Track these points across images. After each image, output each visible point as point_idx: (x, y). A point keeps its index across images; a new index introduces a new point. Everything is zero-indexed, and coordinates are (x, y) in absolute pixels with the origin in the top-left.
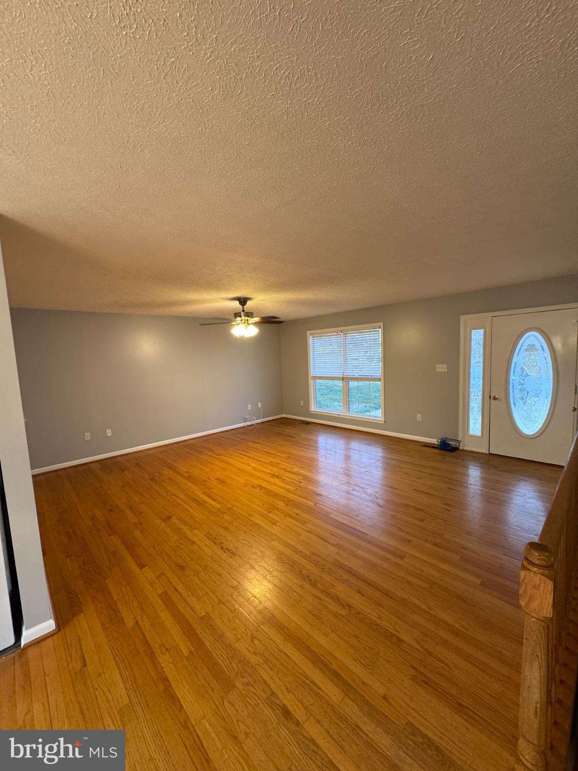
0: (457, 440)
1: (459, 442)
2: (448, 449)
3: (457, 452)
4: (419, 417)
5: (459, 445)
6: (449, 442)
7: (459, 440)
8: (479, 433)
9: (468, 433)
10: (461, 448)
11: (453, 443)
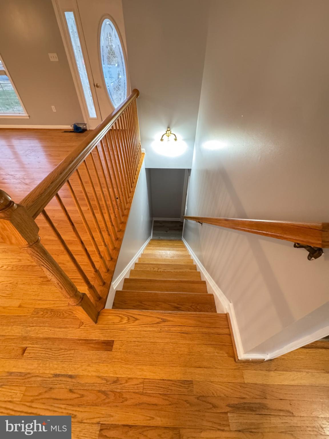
0: (84, 124)
1: (85, 124)
2: (79, 131)
3: (86, 132)
4: (54, 108)
5: (86, 127)
6: (80, 126)
7: (85, 123)
8: (95, 116)
9: (89, 117)
10: (88, 129)
11: (81, 126)
